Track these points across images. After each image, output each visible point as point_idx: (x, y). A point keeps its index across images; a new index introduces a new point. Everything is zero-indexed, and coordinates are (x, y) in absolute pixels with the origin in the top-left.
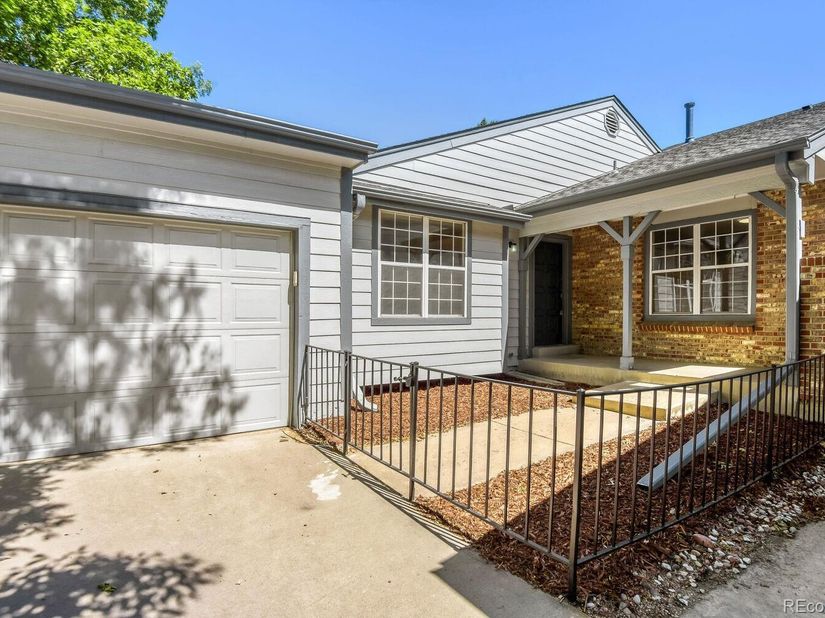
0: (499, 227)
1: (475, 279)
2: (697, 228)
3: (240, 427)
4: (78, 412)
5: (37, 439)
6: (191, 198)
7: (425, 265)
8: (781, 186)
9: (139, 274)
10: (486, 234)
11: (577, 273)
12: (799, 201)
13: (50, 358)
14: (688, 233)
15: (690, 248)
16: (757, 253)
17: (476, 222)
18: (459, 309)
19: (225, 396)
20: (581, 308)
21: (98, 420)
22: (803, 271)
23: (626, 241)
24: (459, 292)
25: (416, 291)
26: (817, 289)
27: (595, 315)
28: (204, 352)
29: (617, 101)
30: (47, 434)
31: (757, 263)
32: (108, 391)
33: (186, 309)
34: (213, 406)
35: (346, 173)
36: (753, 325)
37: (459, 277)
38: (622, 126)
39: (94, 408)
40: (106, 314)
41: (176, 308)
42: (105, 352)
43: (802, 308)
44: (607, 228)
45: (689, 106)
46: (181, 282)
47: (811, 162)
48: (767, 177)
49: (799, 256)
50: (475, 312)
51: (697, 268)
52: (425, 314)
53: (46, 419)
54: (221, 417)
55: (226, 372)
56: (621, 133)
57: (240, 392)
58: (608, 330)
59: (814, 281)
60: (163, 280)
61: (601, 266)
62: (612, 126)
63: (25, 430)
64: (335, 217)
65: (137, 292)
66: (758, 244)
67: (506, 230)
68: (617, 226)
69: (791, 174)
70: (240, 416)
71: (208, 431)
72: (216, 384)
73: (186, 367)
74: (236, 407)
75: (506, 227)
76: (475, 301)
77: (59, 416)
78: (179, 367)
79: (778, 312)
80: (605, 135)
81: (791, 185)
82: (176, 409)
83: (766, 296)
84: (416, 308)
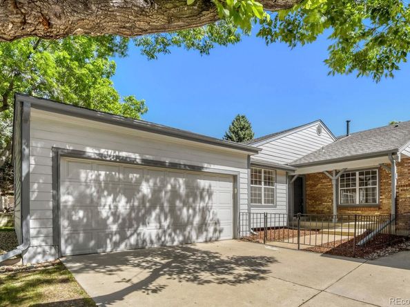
0: (284, 172)
1: (278, 191)
2: (357, 173)
3: (221, 238)
4: (185, 230)
5: (176, 237)
6: (212, 166)
7: (263, 186)
8: (390, 162)
9: (198, 188)
10: (281, 175)
11: (309, 189)
12: (395, 167)
13: (179, 213)
14: (354, 175)
15: (354, 180)
16: (380, 182)
17: (278, 170)
18: (272, 202)
19: (218, 228)
20: (310, 202)
21: (189, 233)
22: (397, 189)
23: (334, 178)
24: (273, 196)
25: (260, 195)
26: (401, 195)
27: (316, 205)
28: (213, 213)
29: (321, 121)
30: (178, 236)
31: (380, 186)
32: (192, 224)
33: (209, 198)
34: (215, 230)
35: (249, 156)
36: (379, 207)
37: (273, 190)
38: (323, 131)
39: (188, 229)
40: (191, 200)
41: (207, 198)
42: (191, 211)
43: (396, 200)
44: (327, 174)
45: (348, 122)
46: (208, 190)
47: (399, 155)
48: (386, 160)
49: (396, 184)
50: (278, 203)
51: (357, 187)
52: (263, 204)
53: (178, 232)
54: (217, 234)
55: (218, 220)
56: (323, 134)
57: (221, 226)
58: (323, 210)
59: (400, 192)
60: (203, 189)
61: (319, 186)
62: (319, 131)
63: (173, 234)
64: (246, 171)
65: (198, 193)
66: (380, 179)
67: (287, 173)
68: (330, 172)
69: (393, 159)
70: (222, 235)
71: (214, 239)
72: (216, 224)
73: (209, 217)
74: (221, 231)
75: (287, 172)
76: (278, 199)
77: (181, 231)
78: (207, 217)
79: (388, 203)
80: (317, 135)
81: (393, 163)
82: (207, 230)
83: (383, 197)
84: (260, 201)
